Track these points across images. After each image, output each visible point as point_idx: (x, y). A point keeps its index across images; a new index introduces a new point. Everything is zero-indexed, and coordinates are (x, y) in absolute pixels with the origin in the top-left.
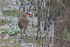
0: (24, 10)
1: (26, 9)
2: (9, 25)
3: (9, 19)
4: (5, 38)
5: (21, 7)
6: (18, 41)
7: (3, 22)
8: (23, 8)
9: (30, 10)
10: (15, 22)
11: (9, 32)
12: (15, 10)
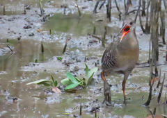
0: (109, 15)
1: (114, 10)
2: (63, 60)
3: (63, 42)
4: (50, 101)
5: (100, 3)
6: (90, 109)
7: (43, 51)
8: (107, 6)
9: (127, 14)
10: (80, 49)
11: (62, 81)
12: (80, 14)
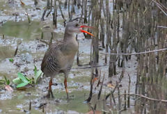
0: (55, 22)
1: (59, 18)
5: (47, 12)
8: (53, 14)
10: (30, 52)
11: (14, 80)
12: (29, 21)
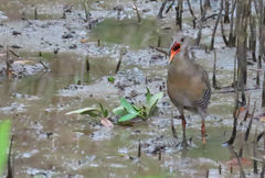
0: (179, 21)
3: (116, 57)
5: (167, 5)
6: (151, 149)
7: (88, 69)
8: (177, 9)
11: (114, 110)
12: (140, 19)
